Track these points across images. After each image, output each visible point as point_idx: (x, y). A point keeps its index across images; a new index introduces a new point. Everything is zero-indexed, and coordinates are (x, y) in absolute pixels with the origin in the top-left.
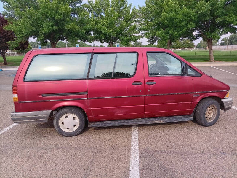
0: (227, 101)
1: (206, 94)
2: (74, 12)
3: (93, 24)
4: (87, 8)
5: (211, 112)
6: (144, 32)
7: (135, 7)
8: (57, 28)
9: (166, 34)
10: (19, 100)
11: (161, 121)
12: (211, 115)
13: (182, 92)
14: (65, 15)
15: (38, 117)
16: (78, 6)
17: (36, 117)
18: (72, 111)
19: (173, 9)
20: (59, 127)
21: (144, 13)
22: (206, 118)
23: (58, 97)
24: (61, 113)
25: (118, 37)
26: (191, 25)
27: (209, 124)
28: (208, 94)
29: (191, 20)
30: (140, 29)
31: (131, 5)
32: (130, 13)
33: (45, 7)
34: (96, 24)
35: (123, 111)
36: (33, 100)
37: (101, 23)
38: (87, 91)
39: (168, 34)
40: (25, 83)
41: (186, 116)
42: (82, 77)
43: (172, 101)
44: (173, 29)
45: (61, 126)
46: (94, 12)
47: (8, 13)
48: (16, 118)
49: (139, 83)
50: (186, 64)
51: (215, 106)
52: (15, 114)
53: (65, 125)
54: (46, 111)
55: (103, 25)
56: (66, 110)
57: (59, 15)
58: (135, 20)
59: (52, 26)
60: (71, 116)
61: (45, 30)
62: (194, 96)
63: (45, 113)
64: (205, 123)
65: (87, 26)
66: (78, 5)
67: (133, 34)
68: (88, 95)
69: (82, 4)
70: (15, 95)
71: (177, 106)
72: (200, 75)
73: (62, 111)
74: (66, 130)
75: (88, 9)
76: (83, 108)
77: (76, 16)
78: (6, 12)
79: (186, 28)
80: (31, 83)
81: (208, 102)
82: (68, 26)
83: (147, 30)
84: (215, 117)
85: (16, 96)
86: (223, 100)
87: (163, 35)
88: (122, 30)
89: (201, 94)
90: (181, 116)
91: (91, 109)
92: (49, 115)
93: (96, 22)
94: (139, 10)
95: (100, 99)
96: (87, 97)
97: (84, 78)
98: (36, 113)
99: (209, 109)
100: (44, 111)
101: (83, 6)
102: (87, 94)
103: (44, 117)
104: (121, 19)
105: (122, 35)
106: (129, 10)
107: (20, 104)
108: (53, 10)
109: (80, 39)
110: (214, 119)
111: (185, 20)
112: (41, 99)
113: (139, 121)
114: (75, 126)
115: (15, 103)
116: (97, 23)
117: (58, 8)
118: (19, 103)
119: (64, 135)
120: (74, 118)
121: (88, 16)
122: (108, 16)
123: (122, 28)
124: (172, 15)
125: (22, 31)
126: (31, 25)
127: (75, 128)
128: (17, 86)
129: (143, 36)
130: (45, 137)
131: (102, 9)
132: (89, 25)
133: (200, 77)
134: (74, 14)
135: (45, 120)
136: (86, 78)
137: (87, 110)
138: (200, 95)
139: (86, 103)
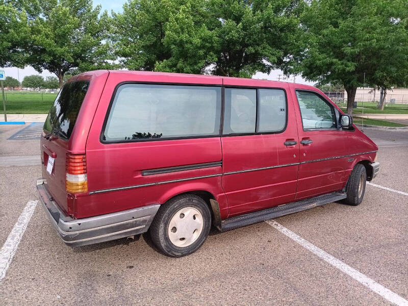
0: (376, 166)
6: (123, 58)
7: (106, 12)
10: (89, 190)
11: (315, 205)
15: (132, 223)
17: (128, 224)
18: (194, 201)
19: (185, 26)
21: (126, 25)
23: (172, 173)
24: (174, 209)
26: (211, 56)
28: (361, 158)
29: (211, 48)
30: (117, 54)
31: (99, 7)
35: (270, 193)
38: (221, 160)
41: (335, 192)
45: (171, 236)
48: (80, 234)
49: (293, 143)
51: (364, 175)
52: (79, 224)
53: (179, 234)
54: (150, 207)
58: (107, 36)
62: (349, 160)
63: (146, 213)
64: (357, 200)
67: (105, 61)
68: (223, 168)
70: (79, 176)
73: (175, 205)
74: (179, 244)
76: (213, 194)
81: (361, 168)
84: (362, 191)
86: (373, 165)
89: (355, 157)
91: (226, 195)
92: (155, 215)
94: (113, 18)
95: (242, 173)
96: (220, 171)
97: (215, 134)
100: (140, 209)
102: (222, 166)
104: (80, 30)
106: (95, 16)
107: (92, 196)
112: (139, 181)
114: (195, 231)
116: (34, 31)
118: (91, 194)
119: (177, 254)
120: (195, 217)
128: (85, 154)
129: (122, 65)
135: (143, 228)
136: (218, 133)
137: (220, 196)
139: (219, 183)
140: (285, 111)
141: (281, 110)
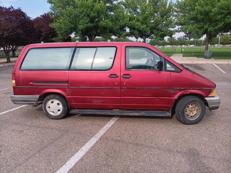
0: (212, 100)
1: (186, 91)
2: (111, 9)
3: (127, 21)
4: (124, 5)
5: (194, 110)
6: (180, 26)
7: (171, 1)
8: (92, 25)
9: (199, 28)
10: (16, 85)
11: (137, 114)
12: (193, 113)
13: (159, 87)
14: (99, 12)
15: (30, 100)
16: (114, 4)
17: (28, 100)
18: (57, 97)
20: (46, 110)
21: (181, 7)
22: (187, 115)
24: (48, 99)
25: (152, 33)
27: (189, 123)
28: (188, 91)
32: (167, 8)
33: (82, 6)
34: (130, 20)
35: (100, 101)
36: (26, 86)
37: (136, 19)
38: (68, 81)
39: (203, 29)
40: (21, 71)
41: (165, 111)
42: (64, 68)
43: (148, 95)
44: (208, 24)
45: (48, 109)
46: (130, 8)
47: (54, 12)
48: (14, 100)
49: (115, 76)
50: (165, 59)
51: (199, 105)
52: (13, 96)
53: (51, 109)
55: (138, 20)
56: (51, 96)
57: (94, 13)
59: (87, 23)
60: (56, 102)
61: (81, 27)
62: (172, 91)
63: (34, 97)
64: (184, 120)
65: (122, 23)
66: (115, 2)
67: (169, 29)
69: (119, 1)
71: (154, 100)
72: (180, 71)
73: (48, 97)
74: (52, 114)
75: (125, 7)
76: (65, 96)
77: (112, 13)
78: (52, 12)
79: (223, 23)
80: (25, 72)
81: (189, 99)
82: (103, 23)
83: (184, 25)
84: (198, 116)
85: (14, 81)
86: (207, 99)
87: (197, 29)
88: (157, 25)
89: (180, 90)
90: (159, 111)
91: (72, 97)
92: (37, 99)
93: (130, 18)
94: (177, 4)
95: (79, 88)
96: (68, 86)
97: (66, 69)
98: (28, 97)
99: (190, 106)
100: (34, 96)
101: (119, 3)
102: (68, 84)
103: (34, 101)
104: (157, 14)
105: (158, 30)
106: (165, 5)
108: (89, 8)
109: (114, 35)
110: (197, 117)
111: (222, 13)
112: (32, 85)
113: (117, 112)
114: (59, 110)
115: (13, 87)
117: (93, 6)
118: (16, 87)
119: (51, 117)
120: (58, 104)
121: (123, 13)
122: (143, 11)
123: (157, 23)
124: (207, 8)
125: (62, 28)
126: (70, 22)
127: (59, 113)
128: (15, 73)
129: (180, 31)
130: (37, 117)
131: (138, 5)
132: (124, 21)
133: (180, 72)
134: (111, 11)
135: (35, 103)
136: (68, 69)
137: (68, 97)
138: (178, 91)
139: (68, 91)
140: (113, 58)
141: (110, 58)
